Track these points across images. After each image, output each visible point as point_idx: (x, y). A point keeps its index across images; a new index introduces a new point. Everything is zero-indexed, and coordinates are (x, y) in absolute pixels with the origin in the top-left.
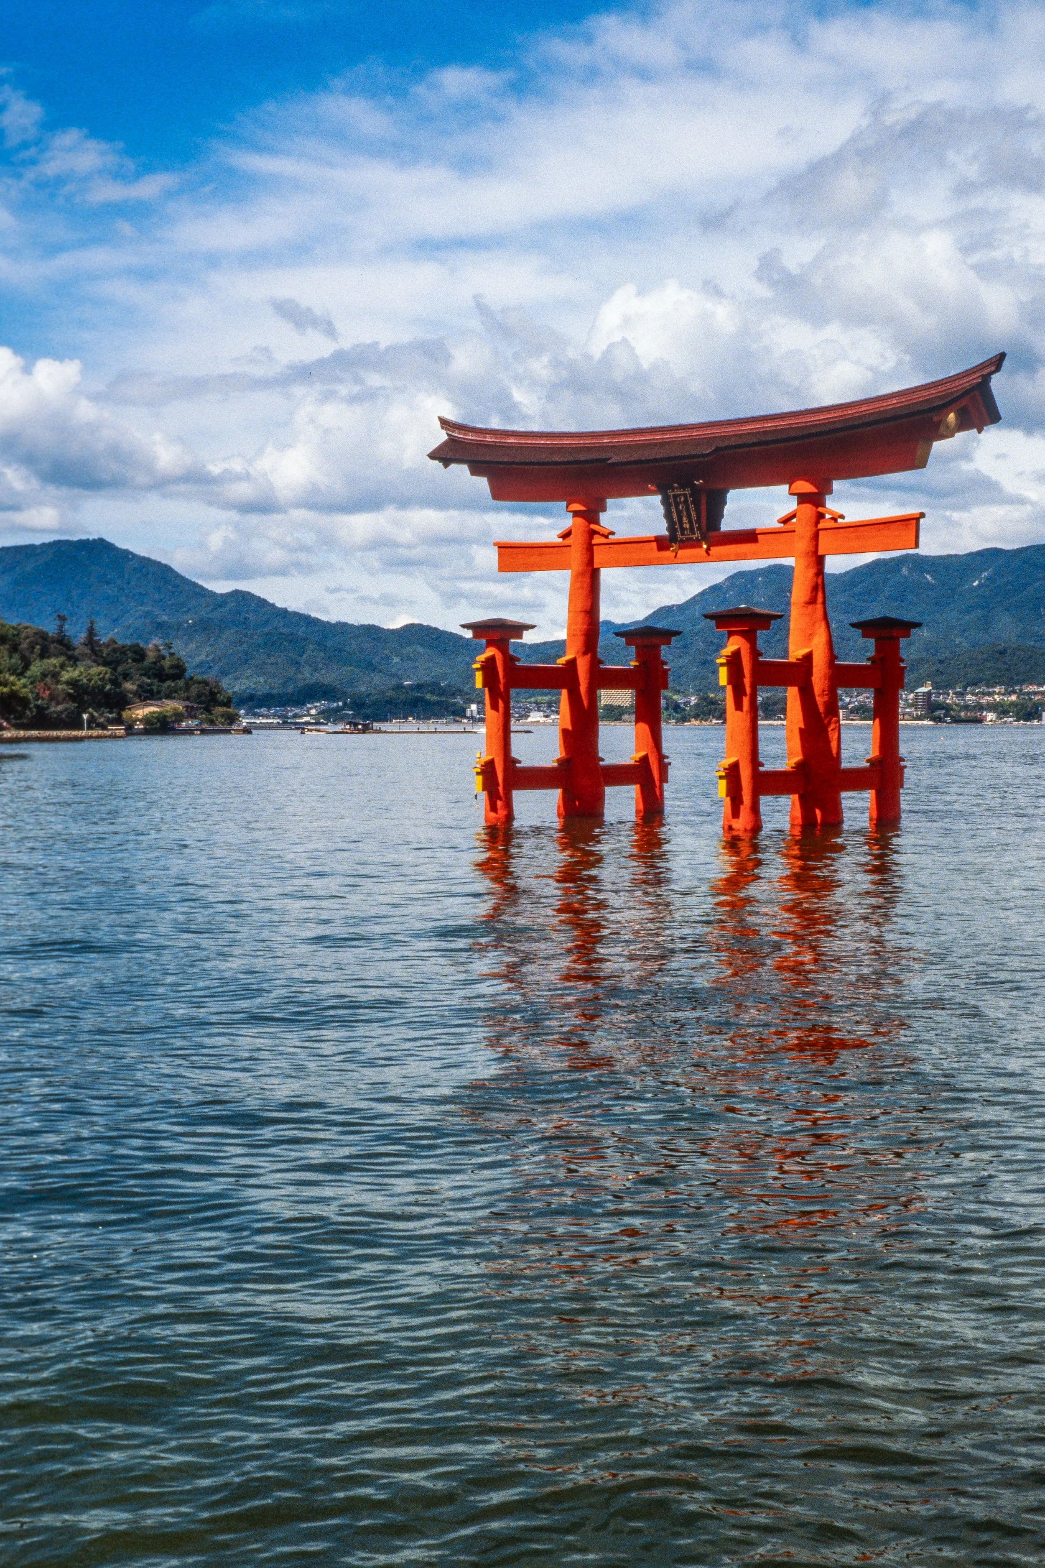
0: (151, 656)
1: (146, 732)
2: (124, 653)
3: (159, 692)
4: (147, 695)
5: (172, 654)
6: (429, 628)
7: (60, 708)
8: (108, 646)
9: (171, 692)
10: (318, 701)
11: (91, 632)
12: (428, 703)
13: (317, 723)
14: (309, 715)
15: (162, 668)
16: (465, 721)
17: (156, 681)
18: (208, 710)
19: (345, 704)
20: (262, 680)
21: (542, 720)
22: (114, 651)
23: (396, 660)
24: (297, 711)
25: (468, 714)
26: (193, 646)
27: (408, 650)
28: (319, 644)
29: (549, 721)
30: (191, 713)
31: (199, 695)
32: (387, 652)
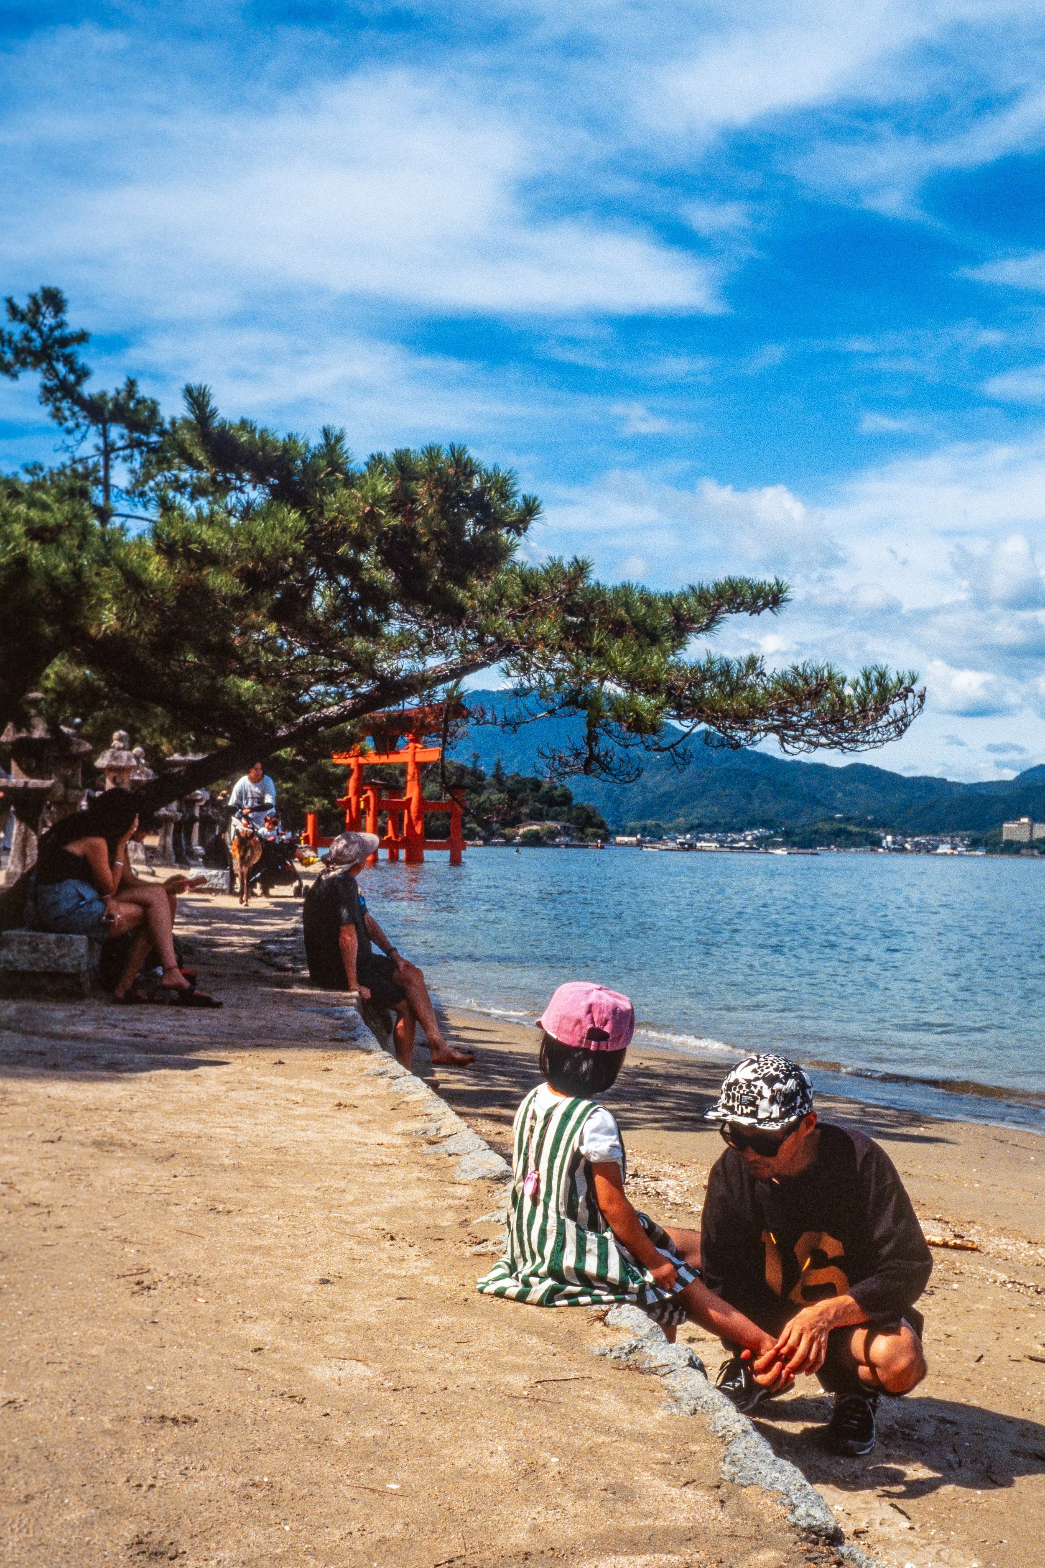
0: (546, 786)
1: (523, 844)
2: (525, 784)
3: (547, 815)
4: (537, 816)
5: (562, 786)
6: (871, 767)
7: (438, 823)
8: (512, 778)
9: (557, 815)
10: (757, 828)
11: (498, 766)
12: (850, 833)
13: (751, 848)
14: (745, 840)
15: (553, 797)
16: (881, 850)
17: (546, 807)
18: (582, 830)
19: (776, 832)
20: (716, 809)
21: (949, 851)
22: (517, 782)
23: (839, 795)
24: (735, 836)
25: (884, 844)
26: (658, 778)
27: (850, 787)
28: (769, 779)
29: (956, 852)
30: (566, 831)
31: (578, 818)
32: (831, 788)
